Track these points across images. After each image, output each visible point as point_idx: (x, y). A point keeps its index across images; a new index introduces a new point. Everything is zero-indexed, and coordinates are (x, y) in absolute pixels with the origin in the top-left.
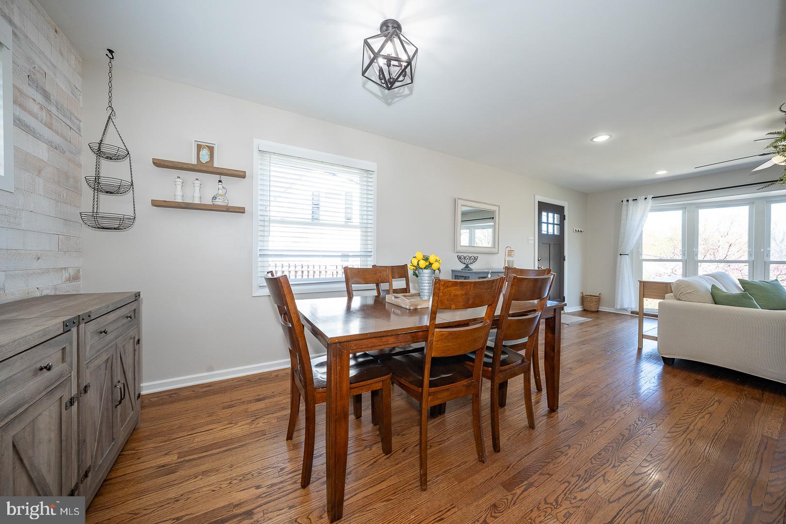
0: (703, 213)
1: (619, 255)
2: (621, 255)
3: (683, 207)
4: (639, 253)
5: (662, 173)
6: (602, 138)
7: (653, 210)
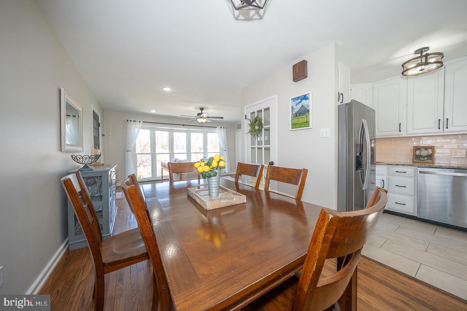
0: (157, 132)
1: (126, 152)
2: (127, 151)
3: (150, 129)
4: (135, 151)
5: (153, 111)
6: (167, 89)
7: (143, 128)
